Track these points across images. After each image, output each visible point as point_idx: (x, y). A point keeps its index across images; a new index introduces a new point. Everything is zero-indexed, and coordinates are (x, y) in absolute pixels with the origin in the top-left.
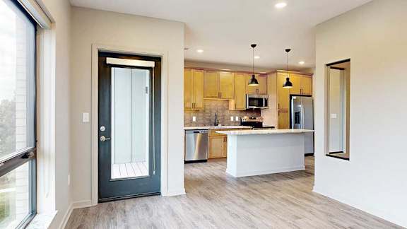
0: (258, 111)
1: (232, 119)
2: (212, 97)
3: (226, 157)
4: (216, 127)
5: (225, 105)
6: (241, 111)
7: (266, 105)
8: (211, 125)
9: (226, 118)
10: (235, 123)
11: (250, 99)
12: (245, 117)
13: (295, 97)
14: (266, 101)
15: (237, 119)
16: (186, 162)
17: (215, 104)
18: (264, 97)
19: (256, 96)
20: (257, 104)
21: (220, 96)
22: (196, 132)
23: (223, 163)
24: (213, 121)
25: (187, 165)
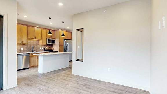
0: (52, 45)
1: (41, 48)
2: (31, 38)
3: (38, 66)
4: (33, 52)
5: (37, 42)
6: (45, 45)
7: (55, 43)
8: (31, 52)
9: (38, 48)
10: (42, 50)
11: (48, 40)
12: (46, 48)
13: (66, 40)
14: (55, 41)
15: (43, 48)
16: (18, 70)
17: (33, 42)
18: (54, 39)
19: (51, 39)
20: (51, 42)
21: (35, 38)
22: (23, 55)
23: (36, 68)
24: (32, 49)
25: (18, 71)
